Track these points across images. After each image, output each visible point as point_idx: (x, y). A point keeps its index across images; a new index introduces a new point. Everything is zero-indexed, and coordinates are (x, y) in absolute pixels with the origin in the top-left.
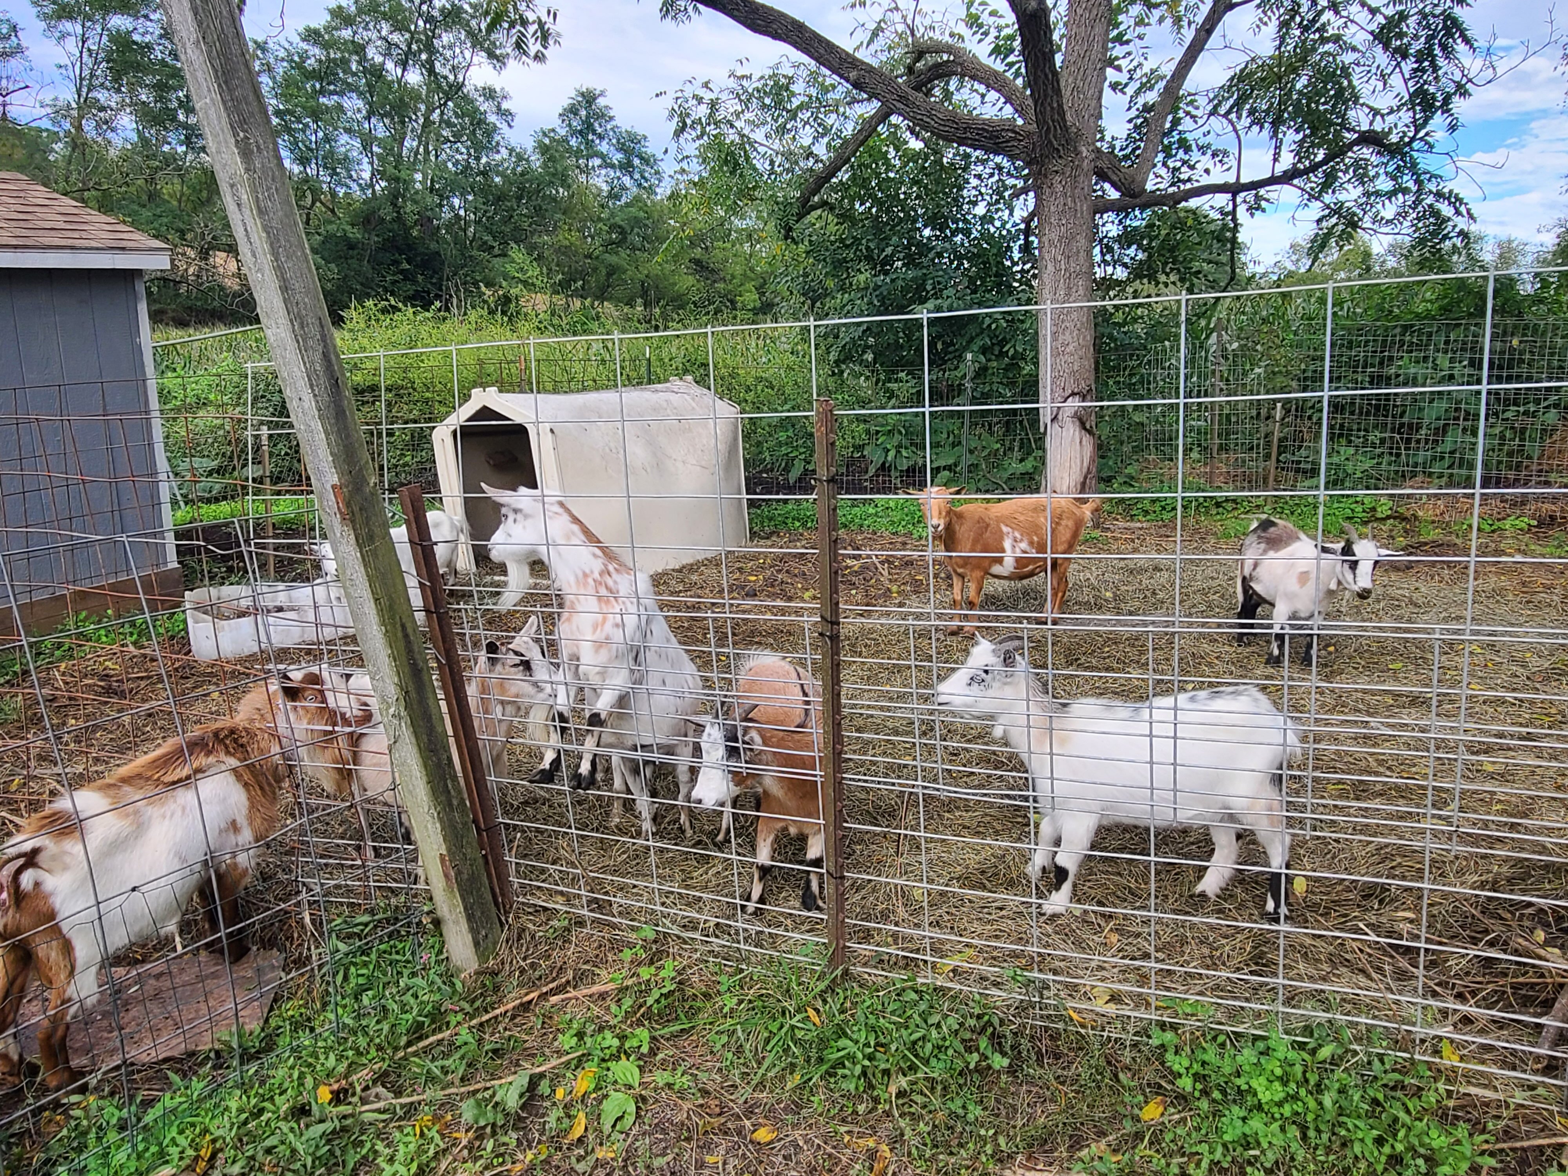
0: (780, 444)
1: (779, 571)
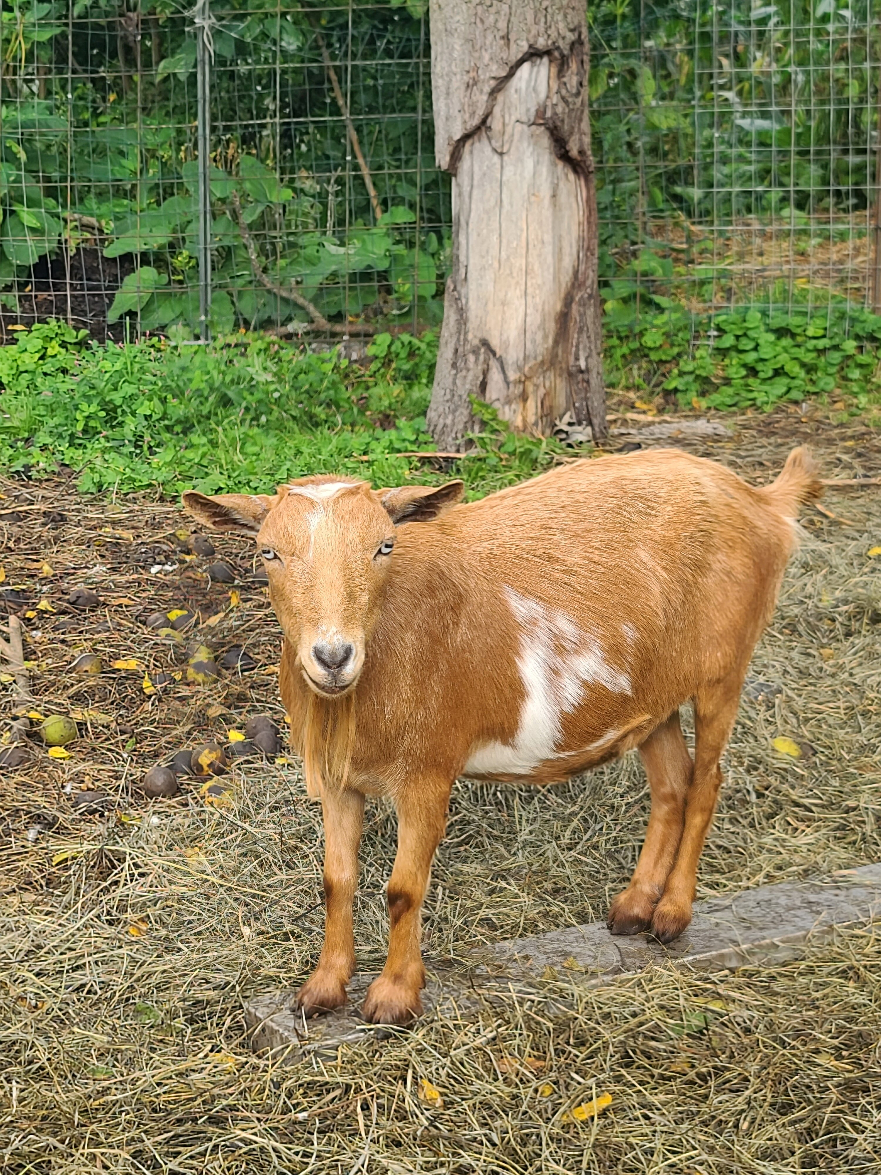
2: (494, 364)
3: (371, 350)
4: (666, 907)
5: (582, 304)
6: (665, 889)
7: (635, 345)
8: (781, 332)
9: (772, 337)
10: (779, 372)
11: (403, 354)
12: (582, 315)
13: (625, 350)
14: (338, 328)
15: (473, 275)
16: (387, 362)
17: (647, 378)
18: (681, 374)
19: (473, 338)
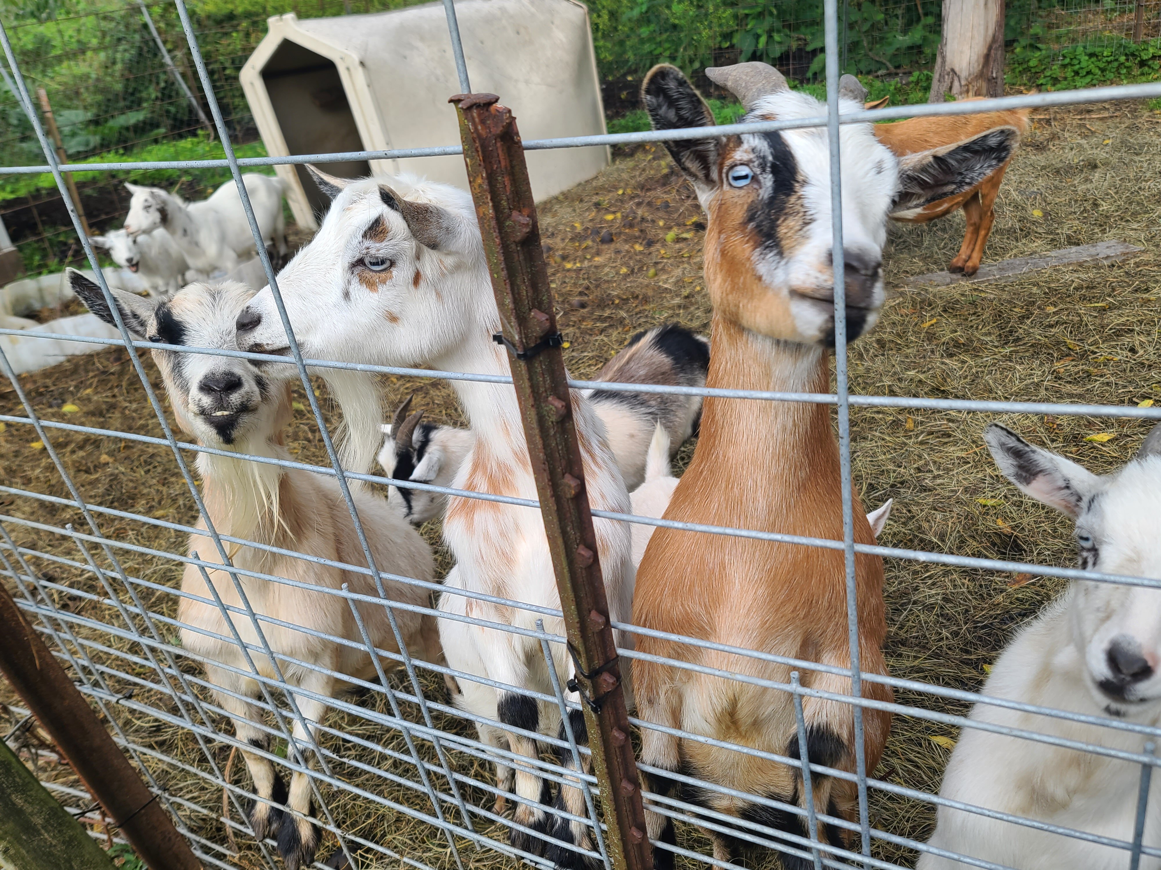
0: (642, 41)
1: (639, 204)
2: (956, 79)
3: (911, 79)
4: (970, 264)
5: (996, 49)
6: (970, 257)
7: (1025, 66)
8: (1091, 55)
9: (1087, 58)
10: (1089, 73)
11: (924, 79)
12: (996, 54)
13: (1021, 69)
14: (898, 71)
15: (949, 41)
16: (917, 83)
17: (1029, 80)
18: (1045, 77)
19: (947, 68)
